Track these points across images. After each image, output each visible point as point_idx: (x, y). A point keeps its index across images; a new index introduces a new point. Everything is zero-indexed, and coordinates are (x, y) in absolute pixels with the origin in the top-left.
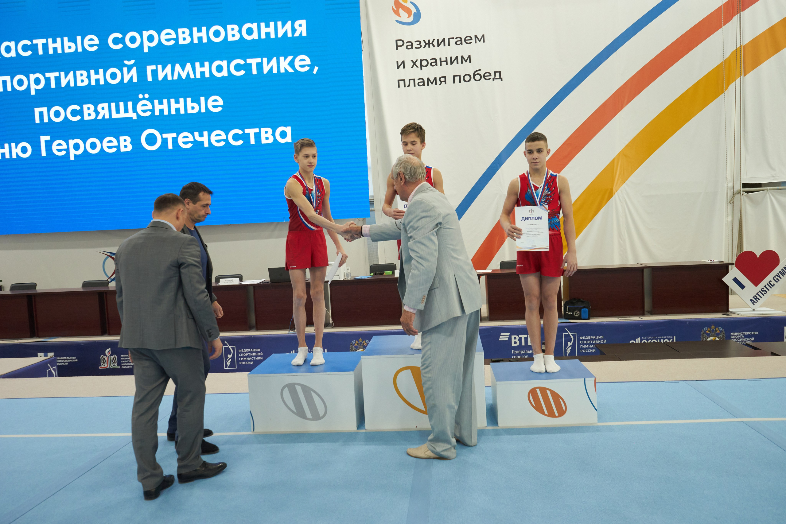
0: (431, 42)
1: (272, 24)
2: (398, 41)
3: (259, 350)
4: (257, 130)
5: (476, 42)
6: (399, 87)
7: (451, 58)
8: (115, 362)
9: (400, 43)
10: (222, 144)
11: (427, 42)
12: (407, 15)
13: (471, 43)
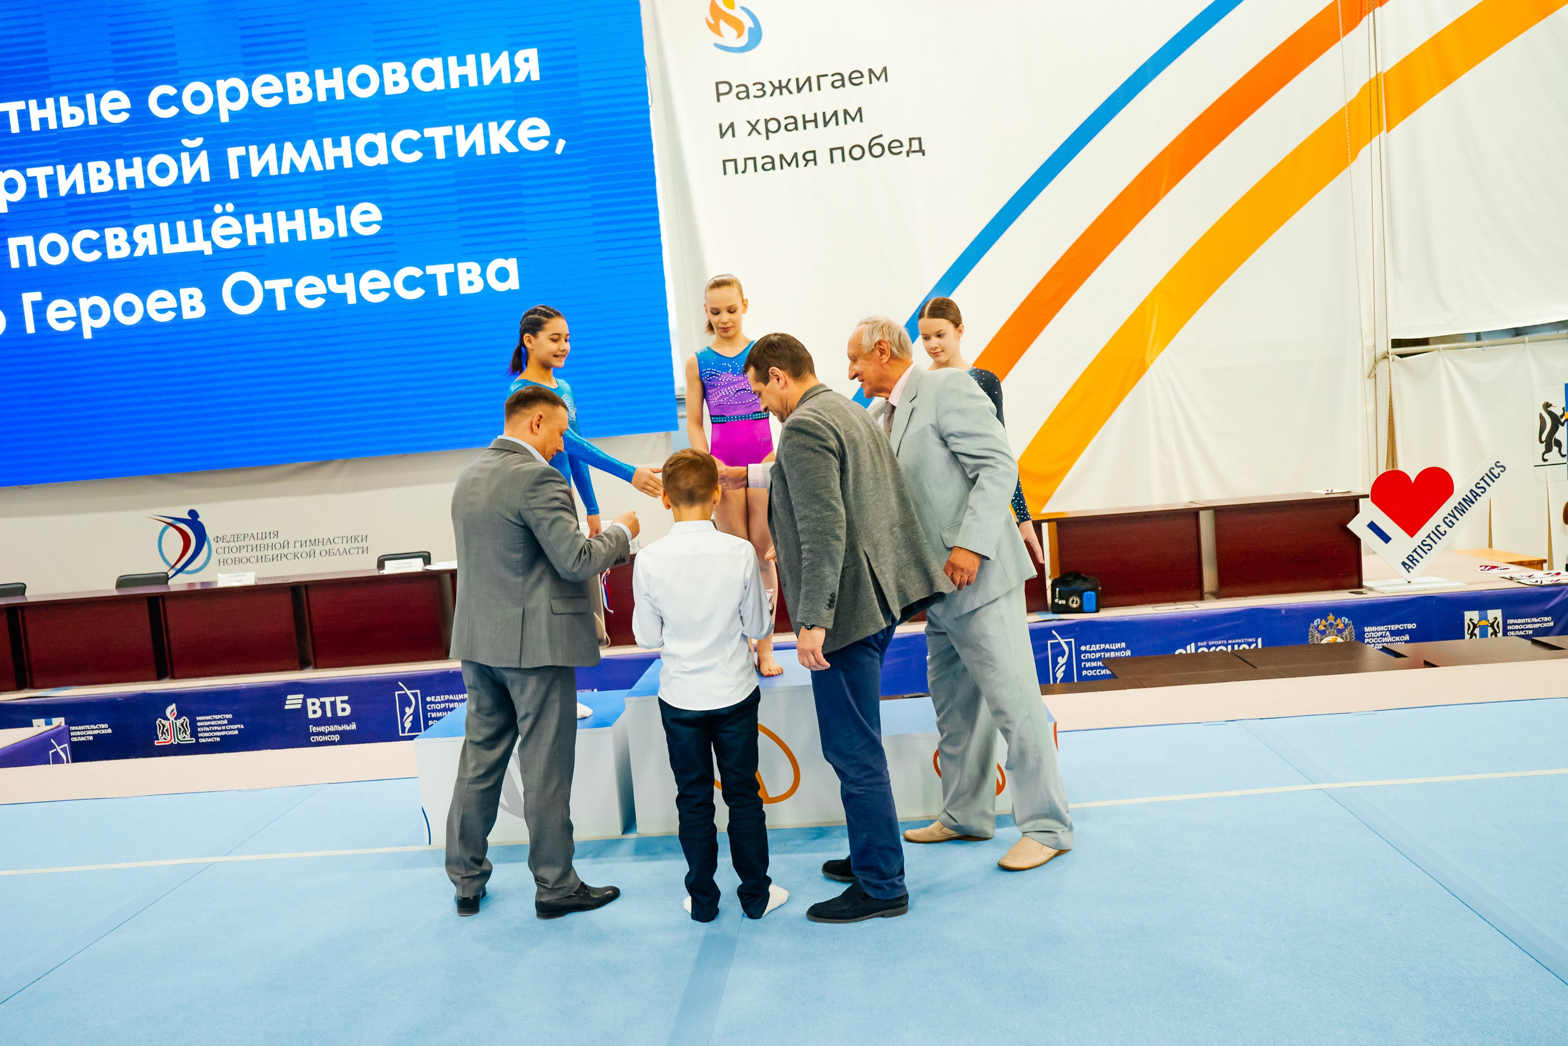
0: (784, 84)
1: (471, 59)
2: (720, 85)
4: (449, 268)
5: (871, 82)
6: (725, 173)
7: (824, 114)
8: (185, 731)
9: (724, 88)
10: (383, 296)
11: (777, 85)
12: (735, 33)
13: (861, 83)
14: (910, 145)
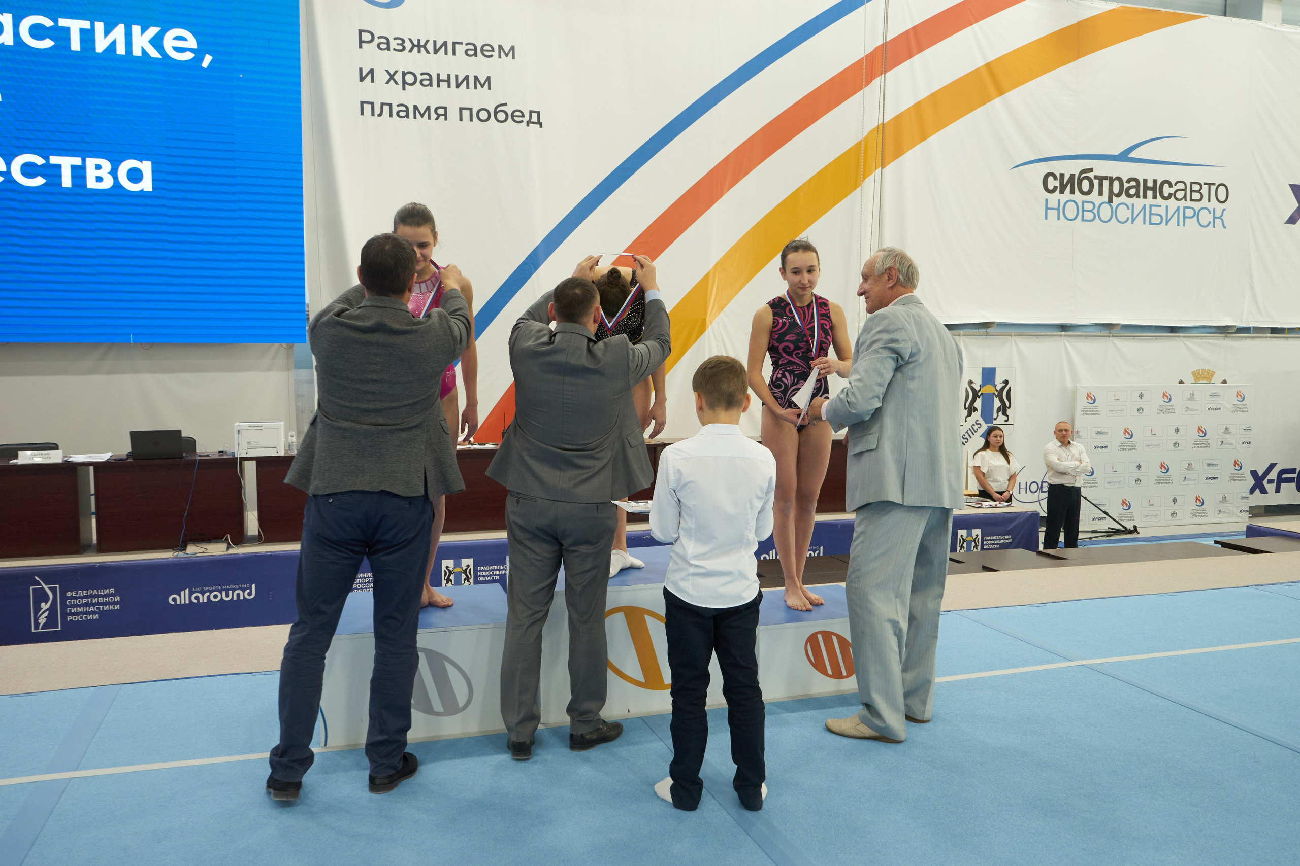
0: (422, 43)
2: (363, 34)
3: (112, 591)
4: (77, 161)
5: (500, 57)
6: (362, 113)
7: (457, 76)
9: (366, 37)
11: (416, 43)
13: (491, 56)
14: (531, 116)
